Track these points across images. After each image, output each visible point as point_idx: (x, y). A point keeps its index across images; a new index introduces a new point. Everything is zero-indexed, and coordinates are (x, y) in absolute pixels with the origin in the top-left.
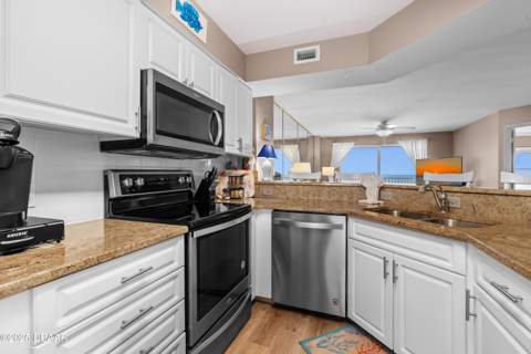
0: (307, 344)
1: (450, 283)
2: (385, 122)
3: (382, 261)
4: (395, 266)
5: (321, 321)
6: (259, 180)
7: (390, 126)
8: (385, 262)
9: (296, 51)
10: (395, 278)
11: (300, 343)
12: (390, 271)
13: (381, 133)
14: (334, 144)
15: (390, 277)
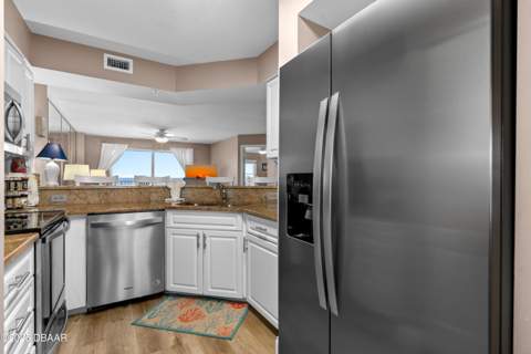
0: (139, 322)
1: (235, 238)
2: (162, 130)
3: (195, 238)
4: (204, 237)
5: (143, 304)
6: (43, 185)
7: (168, 135)
8: (198, 236)
9: (106, 56)
10: (205, 246)
11: (133, 324)
12: (202, 242)
13: (159, 140)
14: (104, 145)
15: (201, 246)
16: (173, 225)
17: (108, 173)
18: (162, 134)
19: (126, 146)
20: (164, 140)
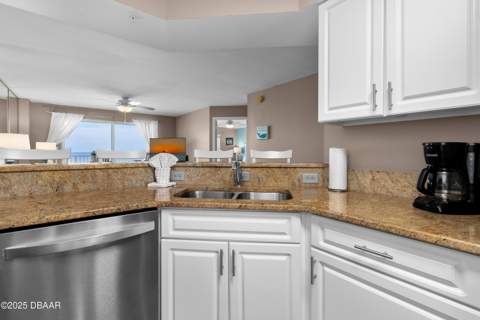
1: (289, 255)
2: (126, 98)
7: (132, 103)
13: (122, 109)
16: (173, 233)
17: (59, 146)
18: (125, 101)
19: (82, 116)
20: (128, 110)
